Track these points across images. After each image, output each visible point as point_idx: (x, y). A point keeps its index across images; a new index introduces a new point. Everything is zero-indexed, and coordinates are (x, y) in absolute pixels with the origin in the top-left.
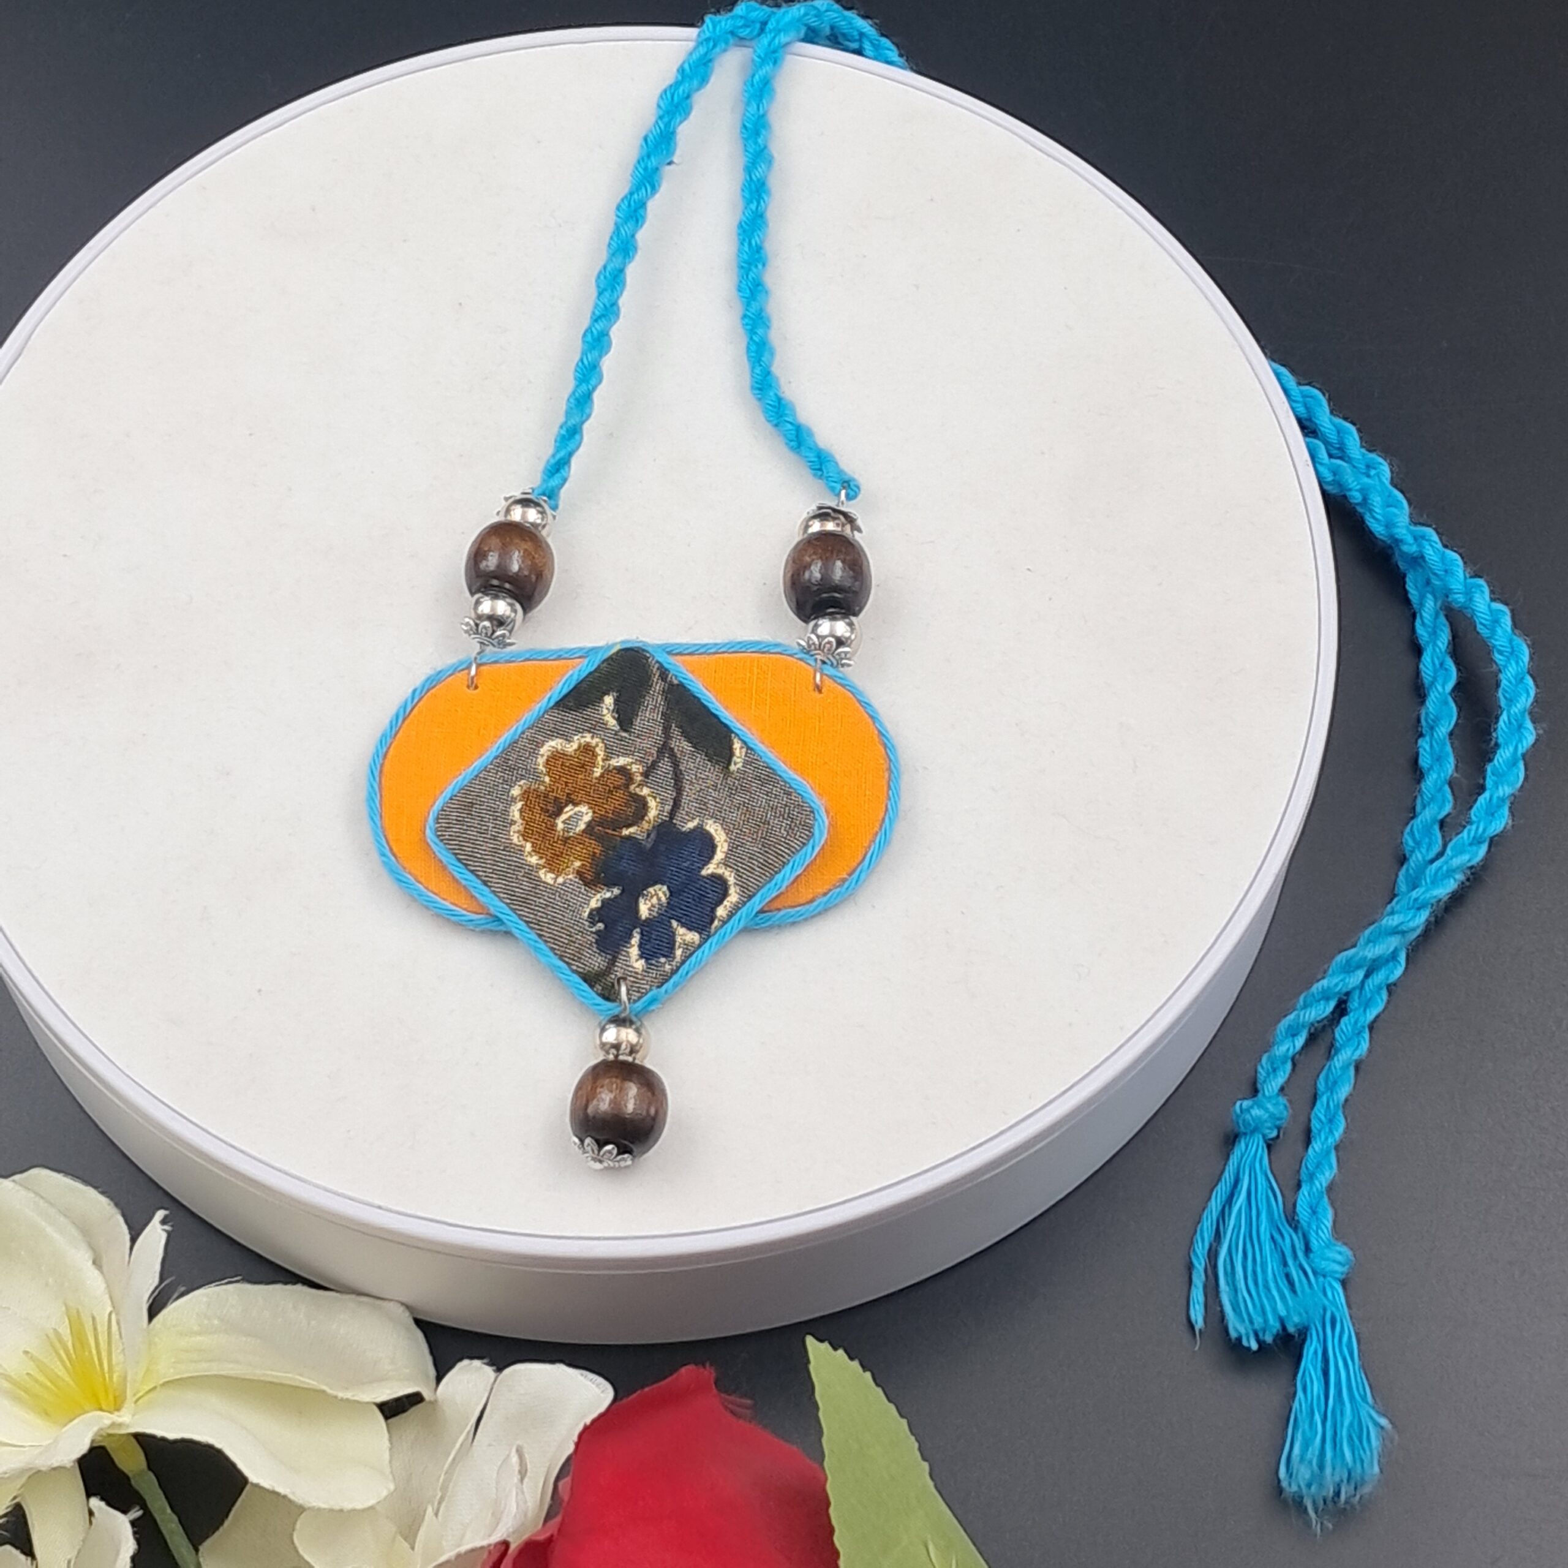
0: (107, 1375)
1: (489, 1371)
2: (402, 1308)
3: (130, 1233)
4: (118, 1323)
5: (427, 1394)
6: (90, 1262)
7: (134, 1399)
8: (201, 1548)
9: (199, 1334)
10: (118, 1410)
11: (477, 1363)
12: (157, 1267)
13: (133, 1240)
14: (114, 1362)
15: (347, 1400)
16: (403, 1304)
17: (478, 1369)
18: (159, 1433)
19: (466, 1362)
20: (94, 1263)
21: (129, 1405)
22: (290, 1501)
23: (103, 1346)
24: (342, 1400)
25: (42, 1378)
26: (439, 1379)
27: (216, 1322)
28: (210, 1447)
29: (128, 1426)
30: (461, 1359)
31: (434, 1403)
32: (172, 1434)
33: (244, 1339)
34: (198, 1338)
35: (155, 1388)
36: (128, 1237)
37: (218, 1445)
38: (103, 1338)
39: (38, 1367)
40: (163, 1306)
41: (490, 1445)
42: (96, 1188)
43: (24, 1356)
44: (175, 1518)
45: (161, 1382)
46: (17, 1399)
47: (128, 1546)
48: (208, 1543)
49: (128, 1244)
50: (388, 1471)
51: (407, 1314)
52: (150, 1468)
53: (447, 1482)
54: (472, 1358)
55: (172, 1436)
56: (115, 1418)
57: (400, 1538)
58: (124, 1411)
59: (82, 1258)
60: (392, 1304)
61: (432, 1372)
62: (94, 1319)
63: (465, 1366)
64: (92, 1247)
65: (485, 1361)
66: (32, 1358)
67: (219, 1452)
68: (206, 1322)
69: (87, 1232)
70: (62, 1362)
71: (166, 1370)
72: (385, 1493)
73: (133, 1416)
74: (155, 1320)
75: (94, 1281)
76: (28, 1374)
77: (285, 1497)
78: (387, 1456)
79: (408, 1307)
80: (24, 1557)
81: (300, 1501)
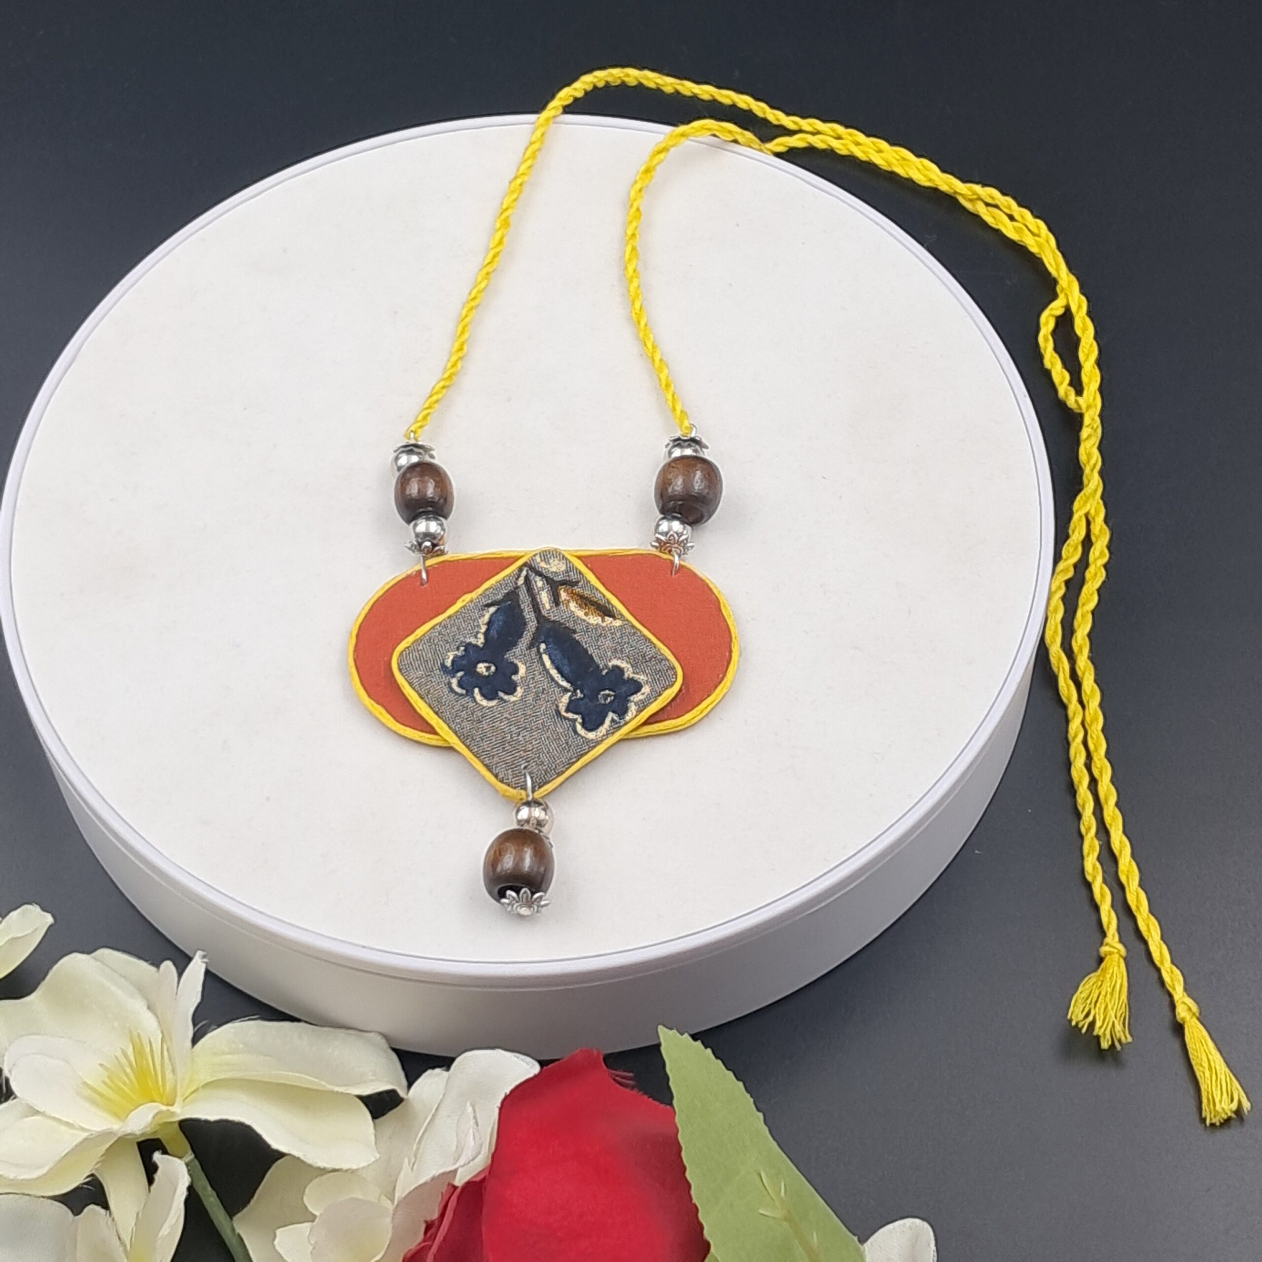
0: (161, 1089)
1: (445, 1074)
2: (380, 1038)
3: (177, 972)
4: (168, 1050)
5: (402, 1093)
6: (145, 1008)
7: (182, 1099)
8: (235, 1218)
9: (228, 1054)
10: (172, 1105)
11: (437, 1071)
12: (200, 989)
13: (180, 975)
14: (166, 1078)
15: (342, 1093)
16: (380, 1033)
17: (438, 1074)
18: (202, 1116)
19: (429, 1072)
20: (149, 1008)
21: (179, 1099)
22: (302, 1161)
23: (158, 1068)
24: (337, 1092)
25: (112, 1085)
26: (410, 1084)
27: (241, 1046)
28: (242, 1124)
29: (178, 1115)
30: (425, 1071)
31: (408, 1100)
32: (213, 1116)
33: (263, 1058)
34: (228, 1056)
35: (197, 1089)
36: (176, 975)
37: (248, 1122)
38: (158, 1060)
39: (109, 1076)
40: (203, 1035)
41: (449, 1116)
42: (146, 961)
43: (99, 1068)
44: (215, 1194)
45: (202, 1084)
46: (94, 1102)
47: (184, 1182)
48: (239, 1215)
49: (176, 979)
50: (373, 1146)
51: (384, 1041)
53: (418, 1149)
54: (433, 1068)
55: (212, 1118)
56: (171, 1108)
57: (383, 1197)
58: (176, 1105)
59: (138, 1006)
60: (372, 1035)
61: (404, 1082)
62: (150, 1042)
63: (429, 1074)
64: (146, 997)
65: (444, 1068)
66: (106, 1069)
67: (249, 1128)
68: (234, 1046)
69: (142, 990)
70: (127, 1075)
71: (205, 1077)
72: (373, 1159)
73: (183, 1108)
74: (197, 1047)
75: (149, 1024)
76: (102, 1081)
77: (298, 1158)
78: (373, 1137)
79: (385, 1037)
80: (103, 1211)
81: (309, 1161)
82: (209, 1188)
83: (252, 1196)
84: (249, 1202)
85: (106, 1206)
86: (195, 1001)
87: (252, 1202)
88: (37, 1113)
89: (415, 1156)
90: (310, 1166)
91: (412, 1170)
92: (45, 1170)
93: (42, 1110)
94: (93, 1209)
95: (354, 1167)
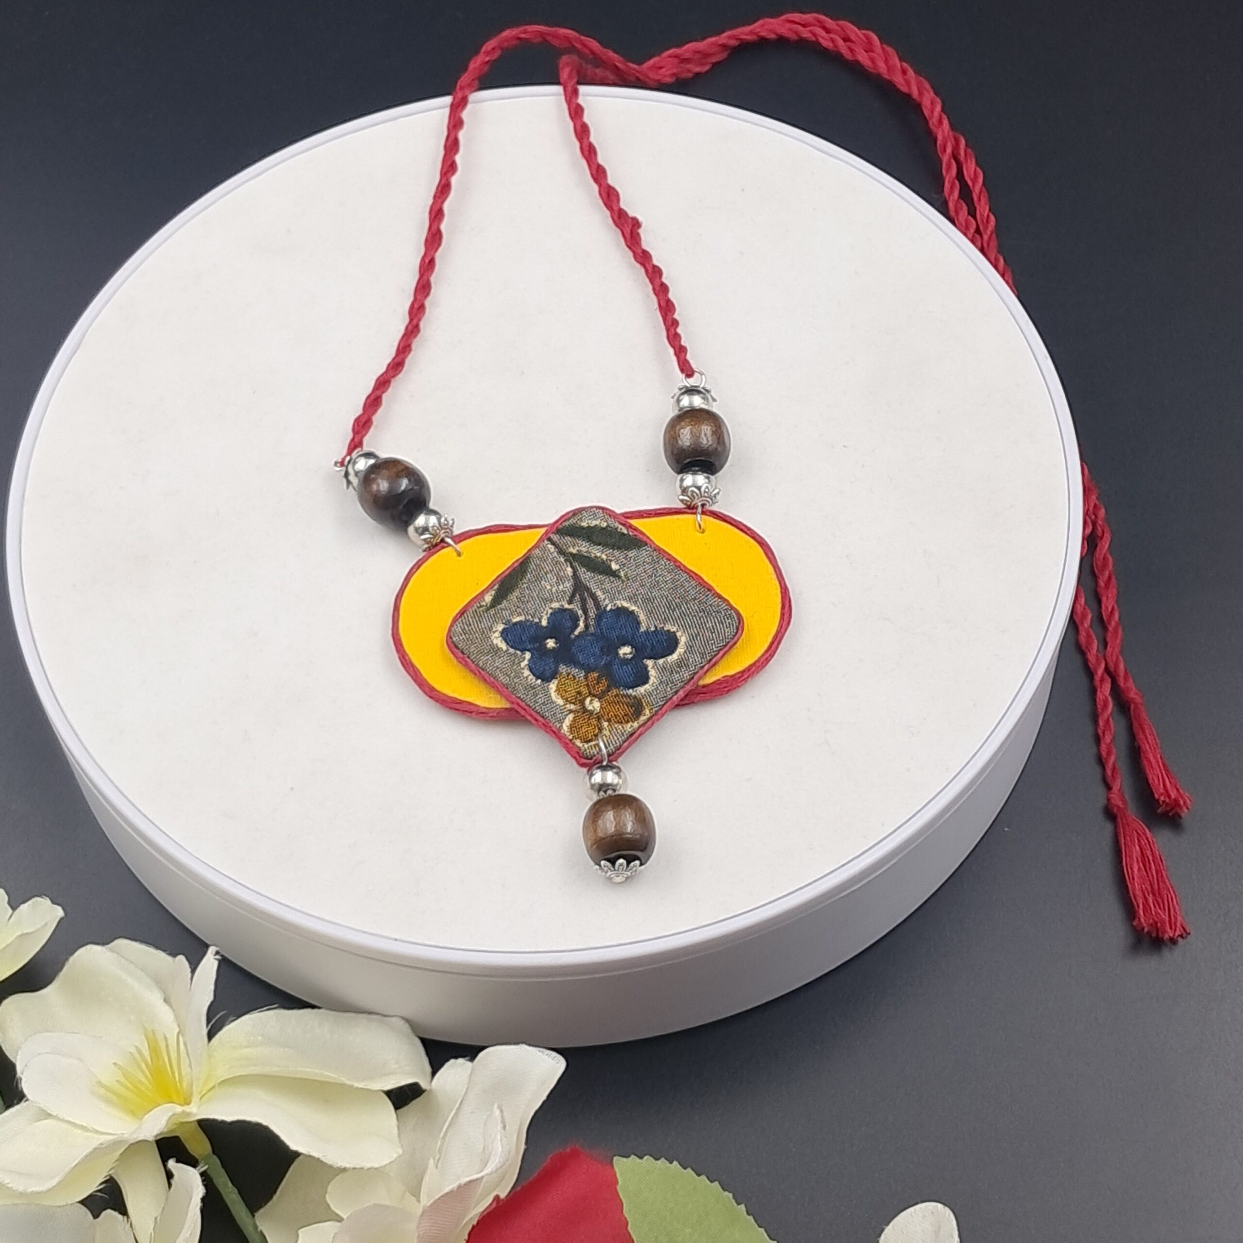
0: (178, 1084)
1: (469, 1064)
2: (403, 1022)
3: (191, 967)
4: (185, 1044)
5: (424, 1085)
6: (162, 1001)
7: (199, 1097)
8: (256, 1215)
9: (248, 1047)
10: (188, 1104)
11: (461, 1061)
12: (212, 987)
13: (193, 971)
14: (183, 1073)
16: (404, 1018)
17: (462, 1065)
18: (219, 1117)
19: (452, 1061)
20: (165, 1001)
21: (195, 1099)
22: (322, 1162)
23: (174, 1062)
24: (357, 1088)
25: (128, 1084)
26: (434, 1074)
27: (260, 1038)
28: (259, 1125)
29: (195, 1115)
30: (448, 1060)
31: (430, 1090)
32: (229, 1117)
33: (282, 1050)
34: (247, 1050)
35: (214, 1087)
36: (189, 970)
37: (265, 1123)
38: (174, 1056)
39: (124, 1074)
40: (220, 1029)
41: (472, 1113)
42: (164, 951)
43: (114, 1066)
44: (236, 1191)
45: (219, 1081)
46: (108, 1101)
47: (200, 1191)
48: (262, 1211)
49: (189, 975)
50: (396, 1140)
51: (407, 1026)
52: (214, 1152)
53: (442, 1144)
54: (456, 1057)
55: (229, 1119)
56: (187, 1109)
57: (407, 1194)
58: (192, 1104)
59: (155, 998)
60: (394, 1019)
61: (428, 1069)
62: (166, 1038)
63: (452, 1064)
64: (164, 991)
65: (467, 1058)
66: (120, 1068)
67: (266, 1129)
68: (252, 1038)
69: (159, 982)
70: (143, 1072)
71: (223, 1073)
72: (395, 1156)
73: (200, 1106)
74: (214, 1040)
75: (165, 1014)
76: (117, 1081)
77: (318, 1159)
78: (395, 1131)
79: (409, 1022)
80: (120, 1217)
81: (330, 1162)
82: (230, 1185)
83: (275, 1192)
84: (271, 1197)
85: (123, 1211)
86: (208, 1000)
87: (275, 1197)
88: (49, 1116)
89: (440, 1152)
90: (331, 1167)
91: (437, 1167)
92: (55, 1182)
93: (54, 1114)
94: (109, 1214)
95: (376, 1165)
